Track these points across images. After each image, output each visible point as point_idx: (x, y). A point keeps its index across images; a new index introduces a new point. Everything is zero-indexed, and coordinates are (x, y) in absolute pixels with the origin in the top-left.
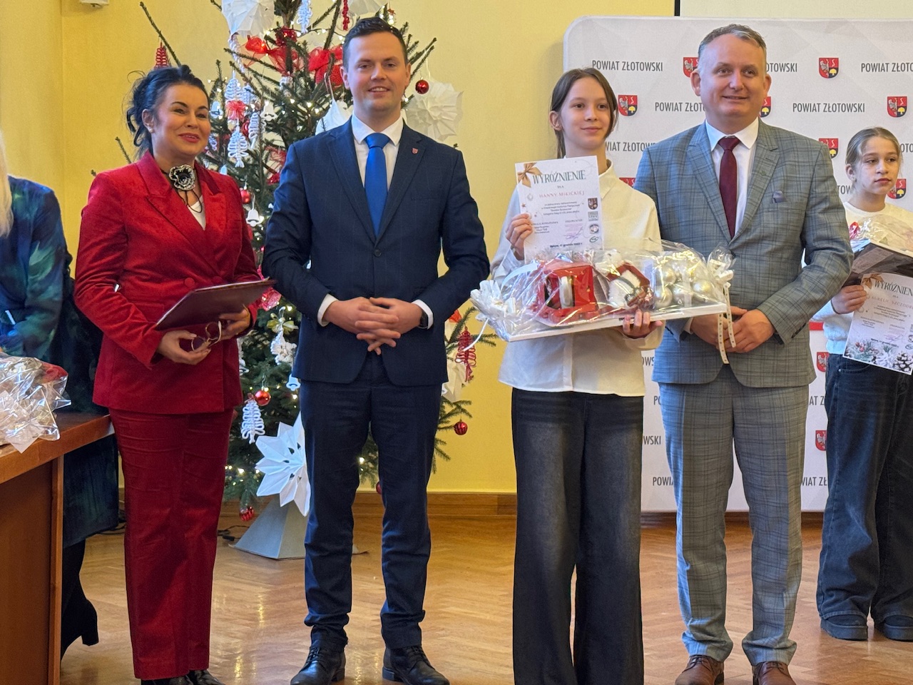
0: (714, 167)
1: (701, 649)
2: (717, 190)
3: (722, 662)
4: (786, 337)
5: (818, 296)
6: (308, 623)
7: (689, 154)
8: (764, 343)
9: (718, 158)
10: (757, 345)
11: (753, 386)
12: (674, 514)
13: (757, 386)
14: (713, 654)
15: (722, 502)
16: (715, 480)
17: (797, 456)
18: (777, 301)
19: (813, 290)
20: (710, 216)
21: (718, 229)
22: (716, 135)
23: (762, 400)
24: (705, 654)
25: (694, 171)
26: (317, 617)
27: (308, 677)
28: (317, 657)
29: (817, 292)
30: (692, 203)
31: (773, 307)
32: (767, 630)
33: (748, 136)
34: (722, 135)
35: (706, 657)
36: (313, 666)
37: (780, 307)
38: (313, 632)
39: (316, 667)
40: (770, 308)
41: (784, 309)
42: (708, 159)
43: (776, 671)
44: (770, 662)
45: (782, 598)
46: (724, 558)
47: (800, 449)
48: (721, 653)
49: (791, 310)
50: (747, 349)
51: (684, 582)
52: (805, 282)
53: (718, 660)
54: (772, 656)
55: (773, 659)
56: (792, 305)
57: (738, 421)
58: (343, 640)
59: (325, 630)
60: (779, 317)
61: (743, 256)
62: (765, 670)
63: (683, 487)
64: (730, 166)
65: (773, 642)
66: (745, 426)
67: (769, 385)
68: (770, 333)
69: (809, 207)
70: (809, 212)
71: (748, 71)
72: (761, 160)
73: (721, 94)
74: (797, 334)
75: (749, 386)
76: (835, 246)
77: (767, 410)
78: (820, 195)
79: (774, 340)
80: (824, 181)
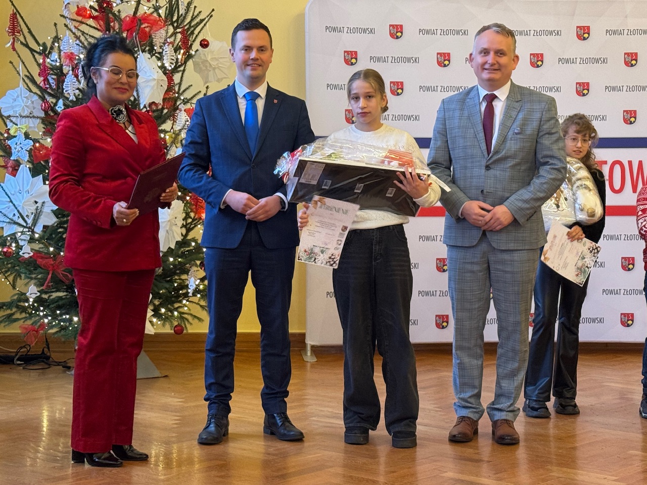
0: (480, 113)
1: (465, 413)
2: (481, 127)
3: (477, 421)
4: (521, 220)
5: (542, 195)
6: (206, 400)
7: (467, 104)
9: (484, 106)
10: (504, 227)
11: (501, 249)
13: (503, 249)
14: (472, 416)
18: (515, 199)
19: (538, 191)
20: (476, 143)
21: (481, 151)
22: (483, 92)
25: (469, 115)
26: (214, 396)
27: (209, 433)
28: (214, 421)
30: (466, 135)
32: (502, 399)
33: (502, 93)
34: (486, 92)
36: (212, 426)
37: (516, 202)
38: (209, 405)
40: (511, 203)
41: (519, 204)
42: (478, 108)
43: (506, 425)
44: (502, 420)
48: (478, 415)
49: (524, 205)
51: (456, 371)
53: (475, 419)
55: (504, 417)
58: (228, 410)
59: (217, 403)
64: (490, 111)
67: (512, 248)
68: (511, 219)
69: (539, 137)
70: (539, 140)
71: (499, 53)
72: (510, 108)
73: (483, 67)
74: (530, 218)
75: (499, 248)
76: (554, 161)
77: (509, 263)
78: (546, 130)
79: (515, 222)
80: (549, 121)
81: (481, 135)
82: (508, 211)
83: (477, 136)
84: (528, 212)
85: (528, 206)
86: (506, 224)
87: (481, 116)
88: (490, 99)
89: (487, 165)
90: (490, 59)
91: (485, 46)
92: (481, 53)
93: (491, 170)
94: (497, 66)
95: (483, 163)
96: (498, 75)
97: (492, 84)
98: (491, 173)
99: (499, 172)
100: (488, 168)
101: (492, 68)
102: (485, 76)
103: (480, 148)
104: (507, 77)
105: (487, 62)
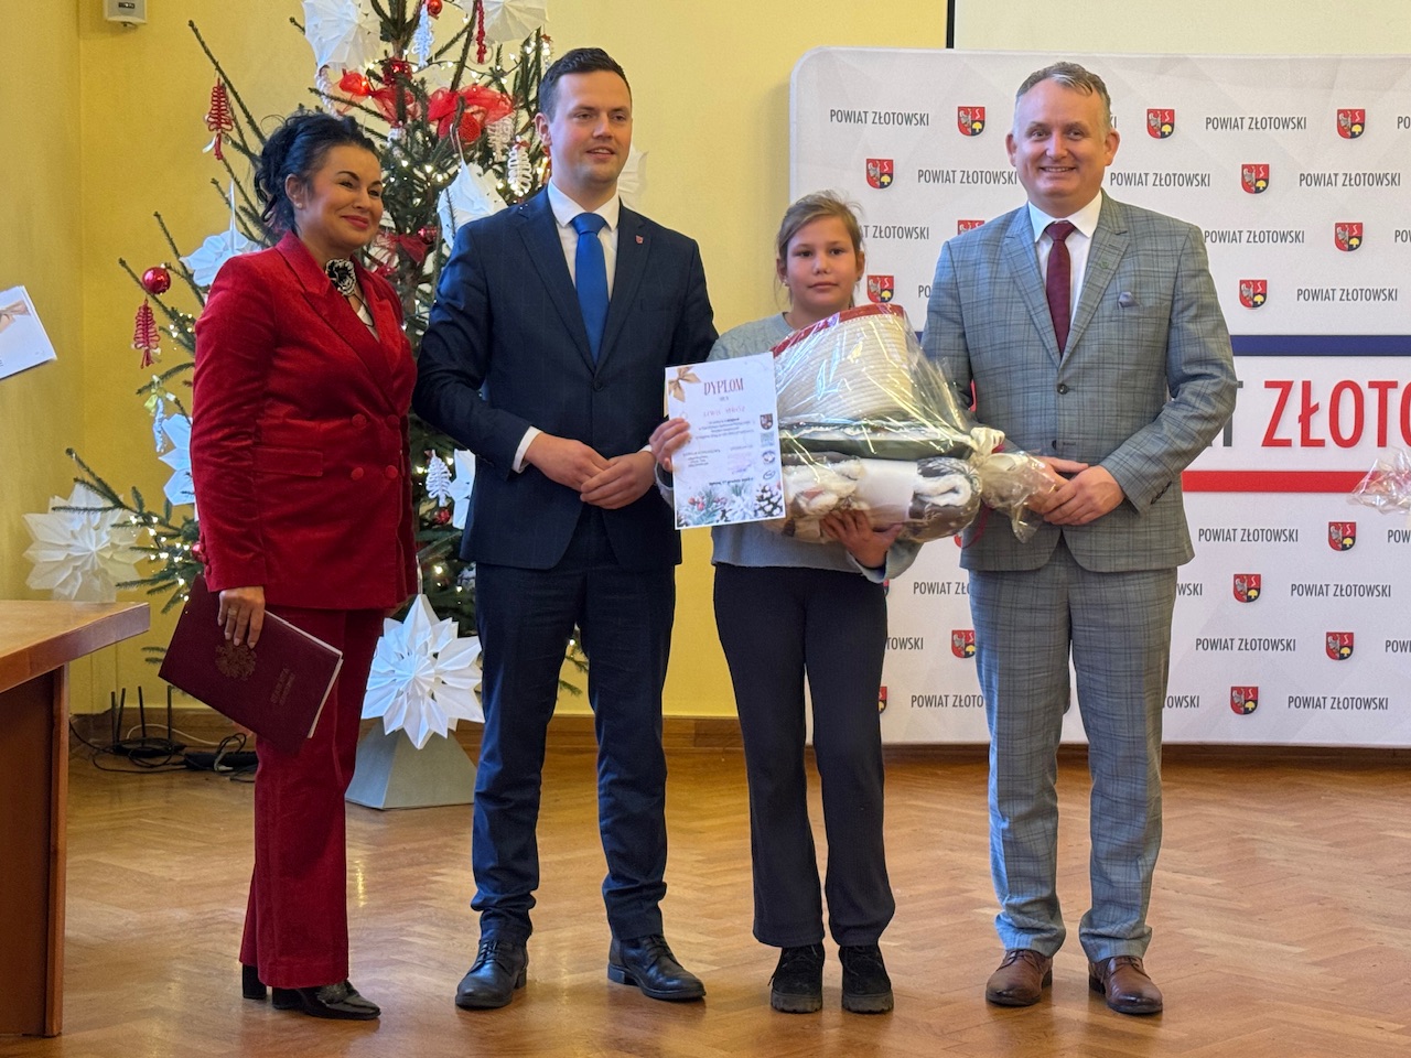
0: (1039, 267)
1: (1025, 941)
2: (1043, 299)
3: (1051, 957)
4: (1140, 503)
5: (1185, 446)
6: (475, 907)
7: (1005, 249)
8: (1112, 513)
9: (1045, 250)
10: (1099, 515)
12: (985, 748)
14: (1039, 948)
15: (1053, 733)
16: (1042, 703)
17: (1159, 672)
18: (1127, 454)
19: (1177, 436)
20: (1033, 335)
21: (1045, 353)
22: (1042, 220)
23: (1110, 592)
24: (1028, 947)
25: (1011, 273)
26: (494, 898)
27: (481, 982)
28: (493, 955)
29: (1183, 439)
30: (1008, 318)
31: (1122, 463)
32: (1114, 912)
33: (1086, 220)
34: (1050, 220)
35: (1030, 951)
36: (487, 967)
37: (1131, 462)
38: (484, 919)
39: (491, 968)
40: (1118, 463)
41: (1137, 464)
42: (1032, 255)
43: (1129, 968)
44: (1120, 957)
45: (1137, 866)
46: (1054, 812)
47: (1162, 662)
48: (1051, 946)
49: (1146, 466)
50: (1085, 519)
51: (999, 844)
52: (1165, 424)
53: (1047, 954)
54: (1122, 948)
55: (1122, 952)
56: (1149, 459)
57: (1076, 621)
58: (527, 929)
59: (503, 916)
60: (1130, 476)
61: (1080, 388)
62: (1112, 966)
63: (999, 712)
64: (1060, 260)
65: (1127, 930)
66: (1086, 628)
67: (1123, 569)
68: (1119, 499)
69: (1175, 313)
70: (1174, 321)
71: (1073, 131)
72: (1102, 247)
73: (1037, 164)
74: (1158, 497)
75: (1093, 569)
76: (1210, 370)
77: (1116, 606)
78: (1188, 296)
79: (1126, 506)
80: (1194, 276)
81: (1044, 318)
82: (1113, 481)
83: (1035, 320)
84: (1156, 483)
85: (1155, 469)
86: (1105, 509)
87: (1040, 273)
88: (1061, 233)
89: (1060, 382)
90: (1052, 146)
91: (1040, 118)
92: (1030, 133)
93: (1071, 394)
94: (1068, 163)
95: (1052, 378)
96: (1071, 183)
97: (1060, 202)
98: (1071, 399)
99: (1087, 396)
100: (1063, 388)
101: (1058, 165)
102: (1044, 184)
103: (1044, 345)
104: (1094, 185)
105: (1045, 152)
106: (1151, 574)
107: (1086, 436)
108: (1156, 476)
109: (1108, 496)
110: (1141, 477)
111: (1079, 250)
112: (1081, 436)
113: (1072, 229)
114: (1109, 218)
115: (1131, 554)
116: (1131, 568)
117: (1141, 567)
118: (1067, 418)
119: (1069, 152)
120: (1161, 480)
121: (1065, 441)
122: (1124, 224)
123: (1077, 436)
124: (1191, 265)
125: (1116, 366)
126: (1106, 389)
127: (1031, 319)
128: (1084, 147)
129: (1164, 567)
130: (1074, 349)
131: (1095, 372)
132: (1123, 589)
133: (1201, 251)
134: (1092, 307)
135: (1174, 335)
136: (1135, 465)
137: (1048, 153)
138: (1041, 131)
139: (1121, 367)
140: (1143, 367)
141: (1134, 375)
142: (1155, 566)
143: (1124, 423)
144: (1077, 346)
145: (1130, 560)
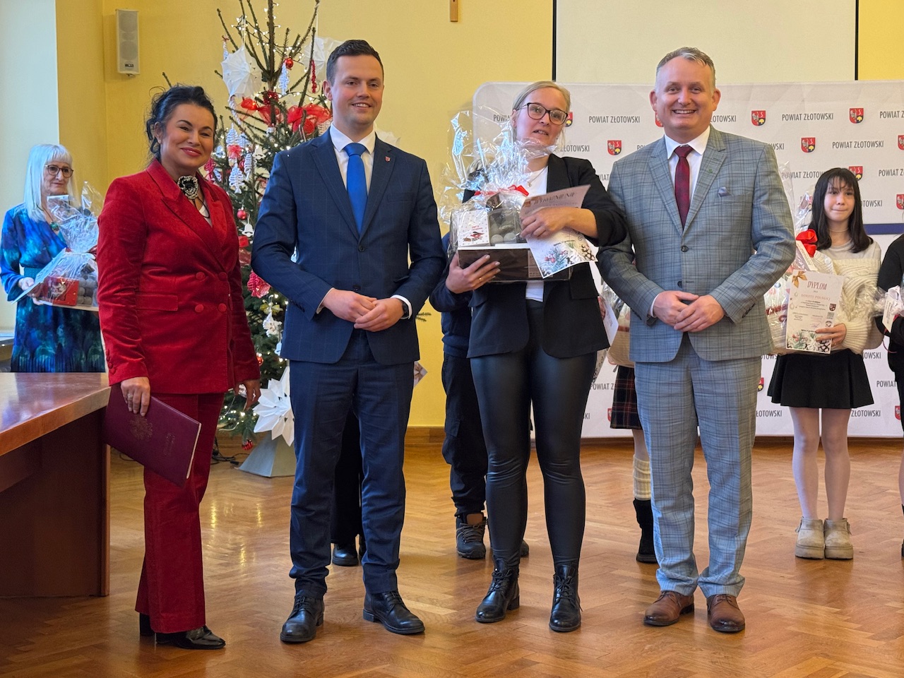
0: (670, 175)
2: (672, 194)
4: (735, 318)
5: (763, 281)
6: (292, 576)
7: (650, 165)
10: (709, 325)
11: (711, 360)
13: (715, 360)
14: (680, 591)
18: (726, 287)
24: (673, 590)
25: (654, 179)
26: (303, 570)
27: (298, 624)
28: (304, 605)
30: (652, 207)
31: (723, 293)
34: (677, 145)
35: (674, 592)
36: (301, 614)
37: (729, 292)
38: (297, 583)
39: (304, 615)
40: (721, 293)
42: (665, 167)
43: (726, 602)
44: (720, 595)
45: (735, 541)
49: (739, 295)
52: (751, 269)
54: (722, 590)
55: (722, 593)
56: (741, 290)
57: (696, 390)
58: (323, 589)
59: (308, 581)
60: (729, 301)
61: (695, 248)
62: (715, 601)
67: (727, 358)
68: (721, 315)
69: (755, 198)
70: (755, 204)
71: (694, 88)
72: (709, 160)
73: (672, 108)
74: (747, 313)
75: (708, 360)
76: (778, 234)
77: (720, 382)
78: (764, 188)
79: (726, 320)
80: (767, 175)
81: (673, 206)
82: (716, 303)
83: (668, 208)
84: (745, 305)
85: (745, 296)
86: (714, 321)
87: (671, 178)
88: (683, 153)
89: (683, 245)
90: (682, 97)
91: (674, 79)
92: (667, 90)
93: (690, 251)
94: (692, 107)
95: (677, 243)
96: (693, 120)
97: (685, 133)
98: (690, 255)
99: (700, 253)
100: (685, 249)
101: (684, 109)
102: (675, 121)
103: (673, 223)
104: (706, 121)
105: (677, 101)
106: (743, 362)
107: (700, 277)
108: (745, 301)
109: (714, 313)
110: (735, 301)
111: (695, 163)
112: (697, 277)
113: (691, 150)
114: (714, 142)
115: (731, 349)
116: (731, 358)
117: (739, 357)
118: (688, 266)
119: (693, 101)
120: (748, 303)
121: (688, 280)
122: (724, 145)
123: (693, 277)
124: (765, 168)
125: (718, 233)
126: (711, 248)
127: (665, 207)
128: (701, 97)
129: (753, 356)
130: (691, 224)
131: (705, 237)
132: (724, 371)
133: (772, 159)
134: (702, 198)
135: (756, 213)
136: (732, 294)
137: (679, 101)
138: (674, 88)
139: (721, 233)
140: (735, 233)
141: (730, 238)
142: (747, 356)
143: (724, 268)
144: (693, 222)
145: (731, 352)
